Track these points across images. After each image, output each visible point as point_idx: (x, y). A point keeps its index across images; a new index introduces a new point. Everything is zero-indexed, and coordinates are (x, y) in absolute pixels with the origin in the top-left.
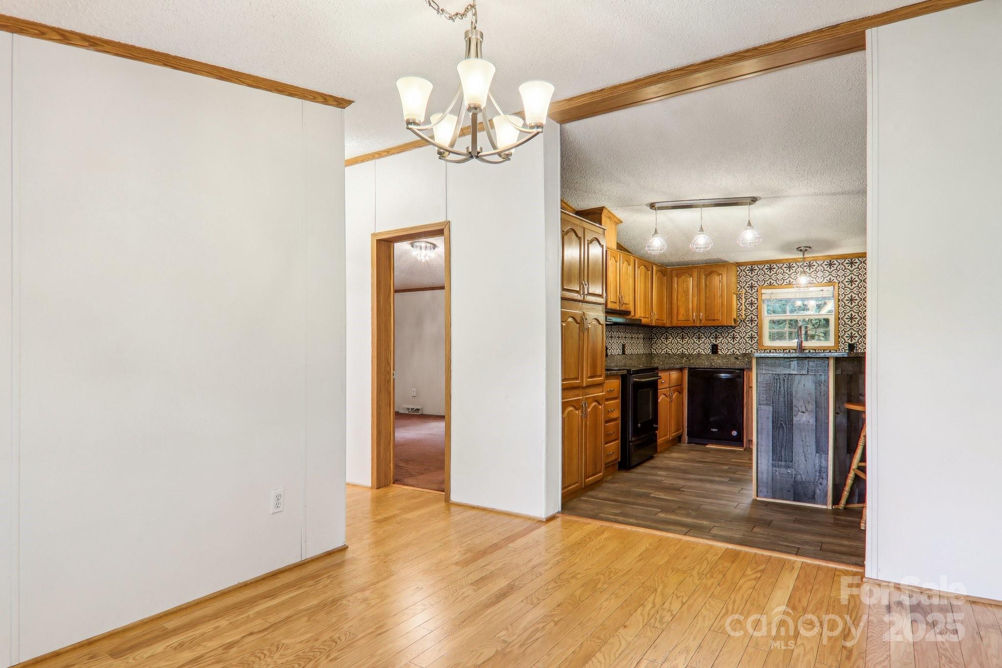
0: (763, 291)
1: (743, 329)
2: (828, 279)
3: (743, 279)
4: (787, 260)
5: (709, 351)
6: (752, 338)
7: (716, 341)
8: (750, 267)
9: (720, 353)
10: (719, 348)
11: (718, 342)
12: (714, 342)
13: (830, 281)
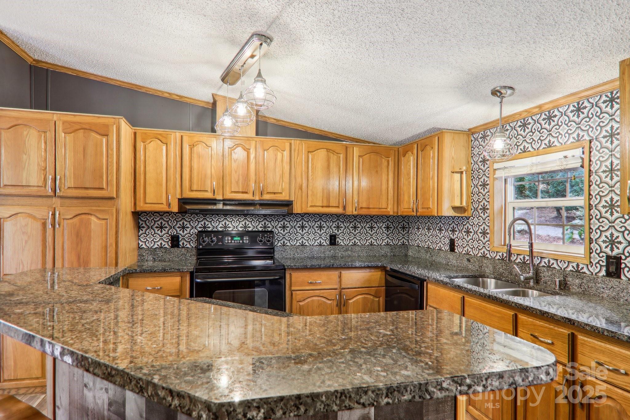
0: (496, 166)
1: (476, 221)
2: (575, 135)
3: (476, 151)
4: (520, 114)
5: (447, 248)
6: (484, 233)
7: (453, 236)
8: (483, 132)
9: (456, 251)
10: (456, 244)
11: (455, 236)
12: (451, 236)
13: (579, 139)
